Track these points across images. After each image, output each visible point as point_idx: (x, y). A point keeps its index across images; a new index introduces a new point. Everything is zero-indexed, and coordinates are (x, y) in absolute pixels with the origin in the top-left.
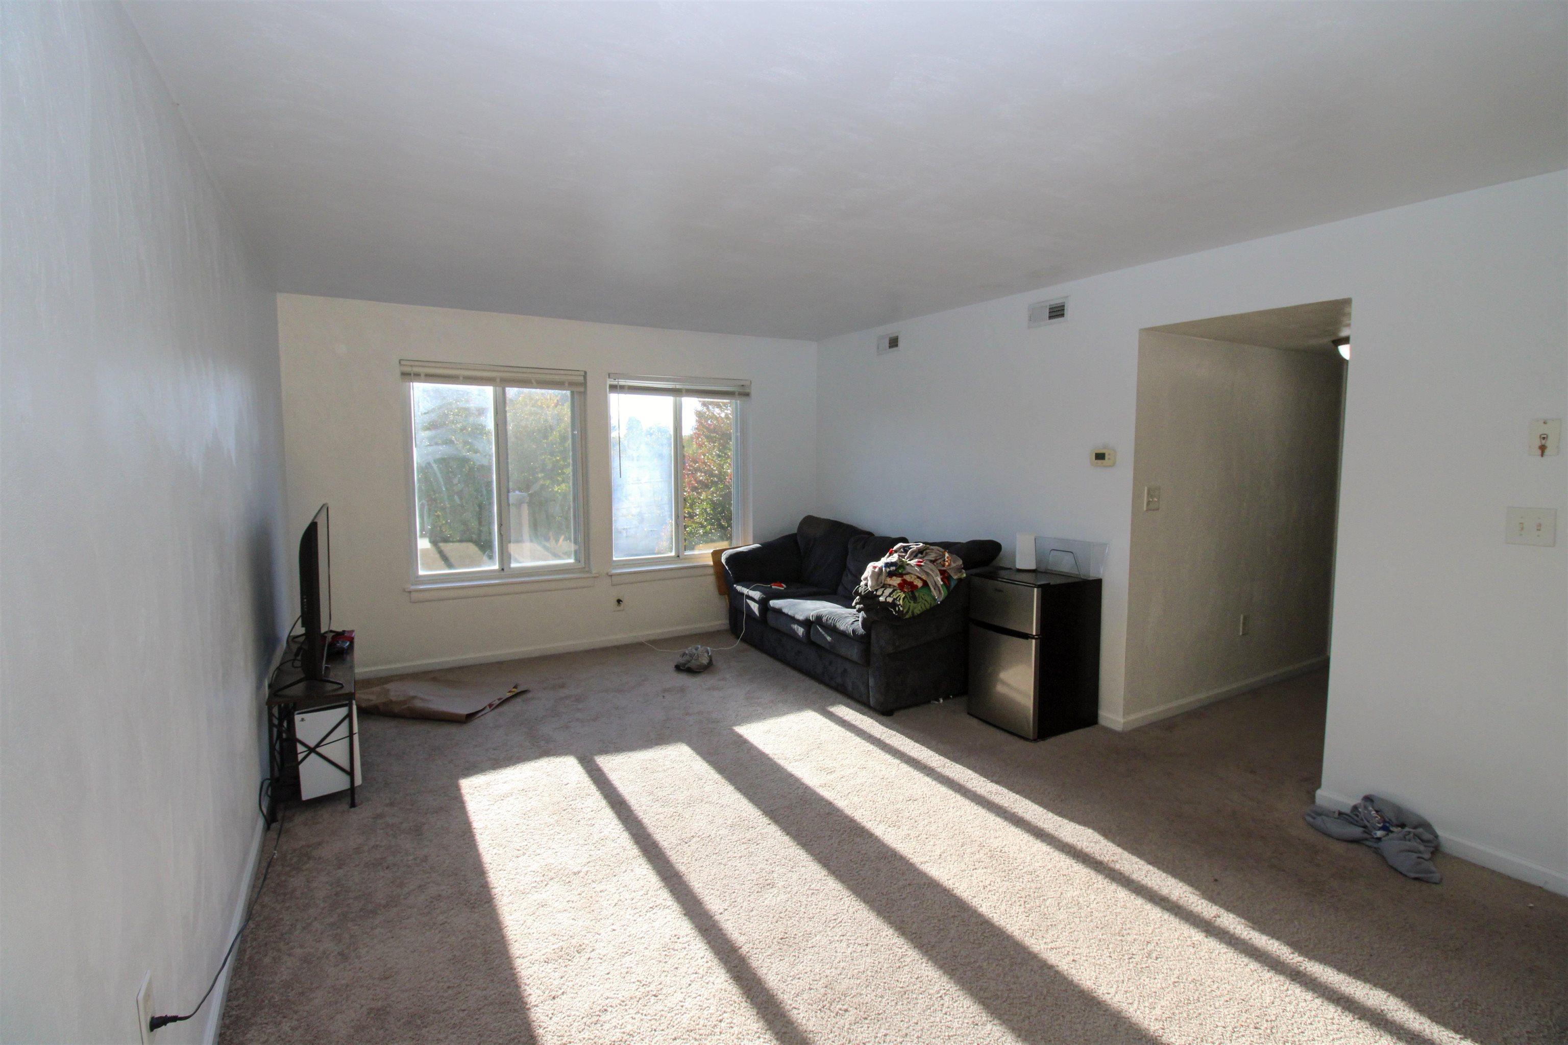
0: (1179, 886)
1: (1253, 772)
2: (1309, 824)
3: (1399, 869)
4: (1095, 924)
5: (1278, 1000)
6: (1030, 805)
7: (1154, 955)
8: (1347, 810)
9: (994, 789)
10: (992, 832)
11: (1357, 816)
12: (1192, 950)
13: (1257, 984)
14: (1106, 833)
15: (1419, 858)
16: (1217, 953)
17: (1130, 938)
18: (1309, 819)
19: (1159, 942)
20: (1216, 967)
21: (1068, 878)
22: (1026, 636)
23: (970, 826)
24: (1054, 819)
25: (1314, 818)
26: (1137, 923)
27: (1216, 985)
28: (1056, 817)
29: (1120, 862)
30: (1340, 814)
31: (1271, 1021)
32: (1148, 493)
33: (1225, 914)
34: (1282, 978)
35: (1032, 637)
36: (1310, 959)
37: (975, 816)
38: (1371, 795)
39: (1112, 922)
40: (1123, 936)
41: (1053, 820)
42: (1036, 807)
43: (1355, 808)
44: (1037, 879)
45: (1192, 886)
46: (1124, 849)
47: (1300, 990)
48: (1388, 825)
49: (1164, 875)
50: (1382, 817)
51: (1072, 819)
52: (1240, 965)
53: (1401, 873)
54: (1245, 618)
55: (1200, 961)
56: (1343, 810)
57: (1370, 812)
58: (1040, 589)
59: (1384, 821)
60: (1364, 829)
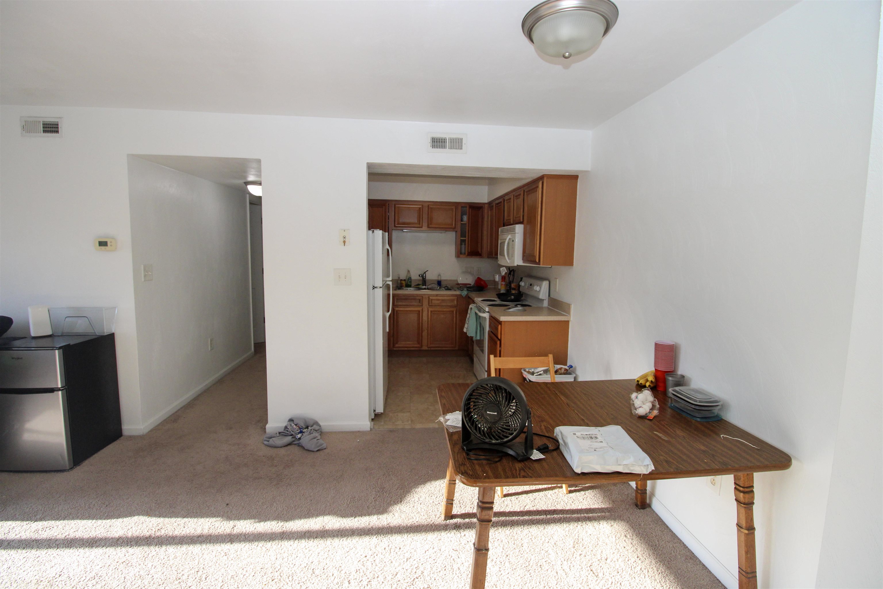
0: (207, 521)
1: (231, 428)
2: (266, 445)
3: (310, 449)
4: (157, 584)
5: (279, 556)
6: (80, 523)
7: (203, 579)
8: (282, 430)
9: (40, 526)
10: (47, 564)
11: (288, 431)
12: (225, 558)
13: (266, 553)
14: (149, 513)
15: (317, 440)
16: (240, 550)
17: (184, 578)
18: (266, 443)
19: (204, 567)
20: (242, 559)
21: (127, 562)
22: (51, 390)
23: (22, 571)
24: (103, 523)
25: (268, 441)
26: (187, 563)
27: (245, 570)
28: (104, 521)
29: (164, 527)
30: (279, 433)
31: (279, 570)
32: (145, 270)
33: (238, 522)
34: (277, 541)
35: (58, 390)
36: (287, 521)
37: (25, 559)
38: (291, 418)
39: (169, 574)
40: (180, 579)
41: (102, 525)
42: (84, 522)
43: (286, 427)
44: (101, 579)
45: (215, 517)
46: (164, 517)
47: (287, 541)
48: (302, 430)
49: (196, 520)
50: (299, 427)
51: (119, 516)
52: (254, 548)
53: (311, 451)
54: (211, 341)
55: (232, 562)
56: (280, 431)
57: (293, 427)
58: (61, 350)
59: (300, 429)
60: (291, 437)
